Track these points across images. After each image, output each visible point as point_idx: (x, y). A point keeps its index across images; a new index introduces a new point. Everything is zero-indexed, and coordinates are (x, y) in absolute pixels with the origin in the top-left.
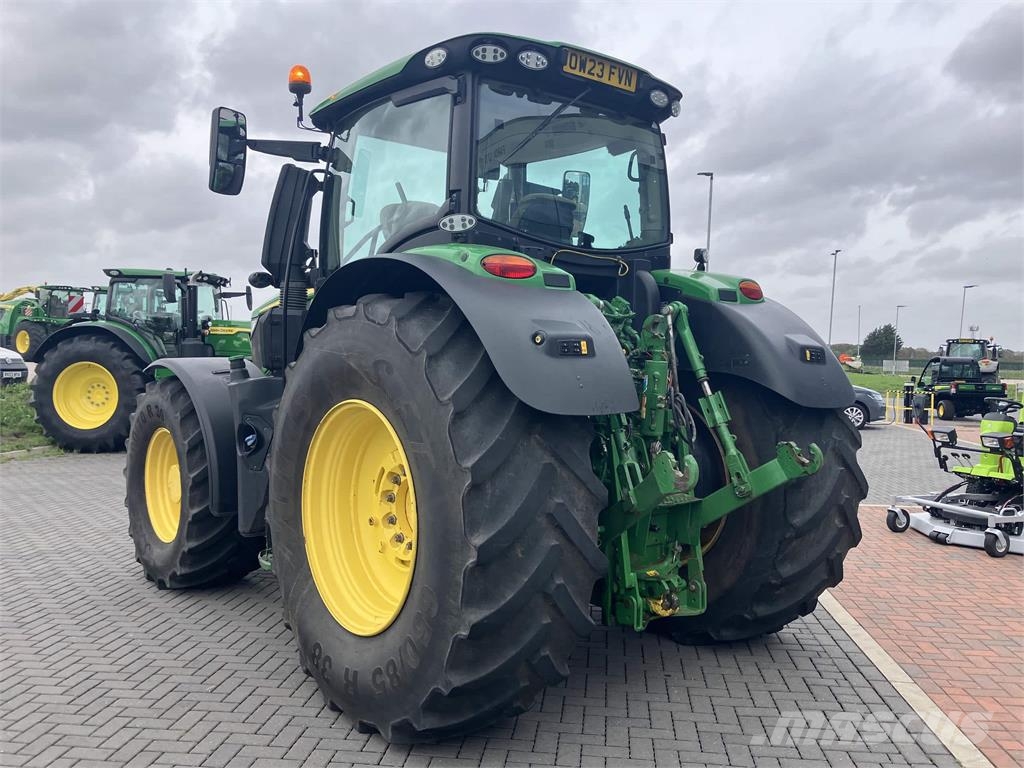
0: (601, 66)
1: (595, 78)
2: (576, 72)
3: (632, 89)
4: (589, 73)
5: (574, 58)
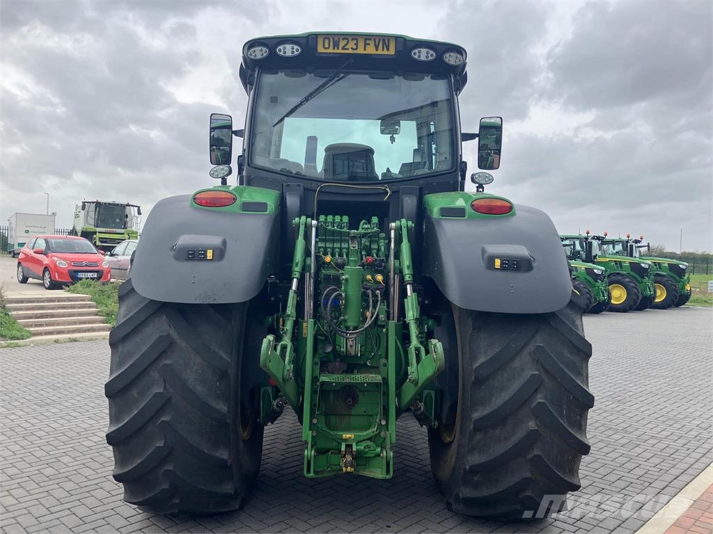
0: (355, 41)
1: (350, 51)
2: (331, 50)
3: (392, 52)
4: (343, 48)
5: (327, 41)
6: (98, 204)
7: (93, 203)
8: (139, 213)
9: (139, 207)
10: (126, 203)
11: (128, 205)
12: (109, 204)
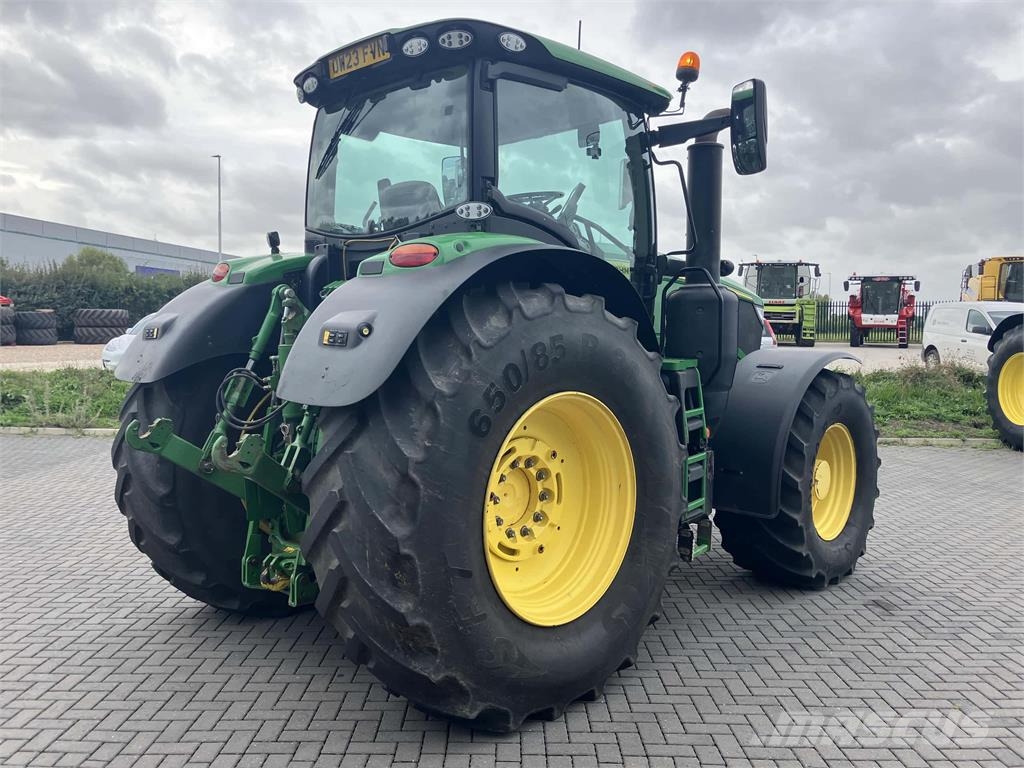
6: (760, 266)
7: (752, 264)
8: (817, 274)
9: (817, 266)
10: (798, 261)
11: (801, 264)
12: (773, 264)
